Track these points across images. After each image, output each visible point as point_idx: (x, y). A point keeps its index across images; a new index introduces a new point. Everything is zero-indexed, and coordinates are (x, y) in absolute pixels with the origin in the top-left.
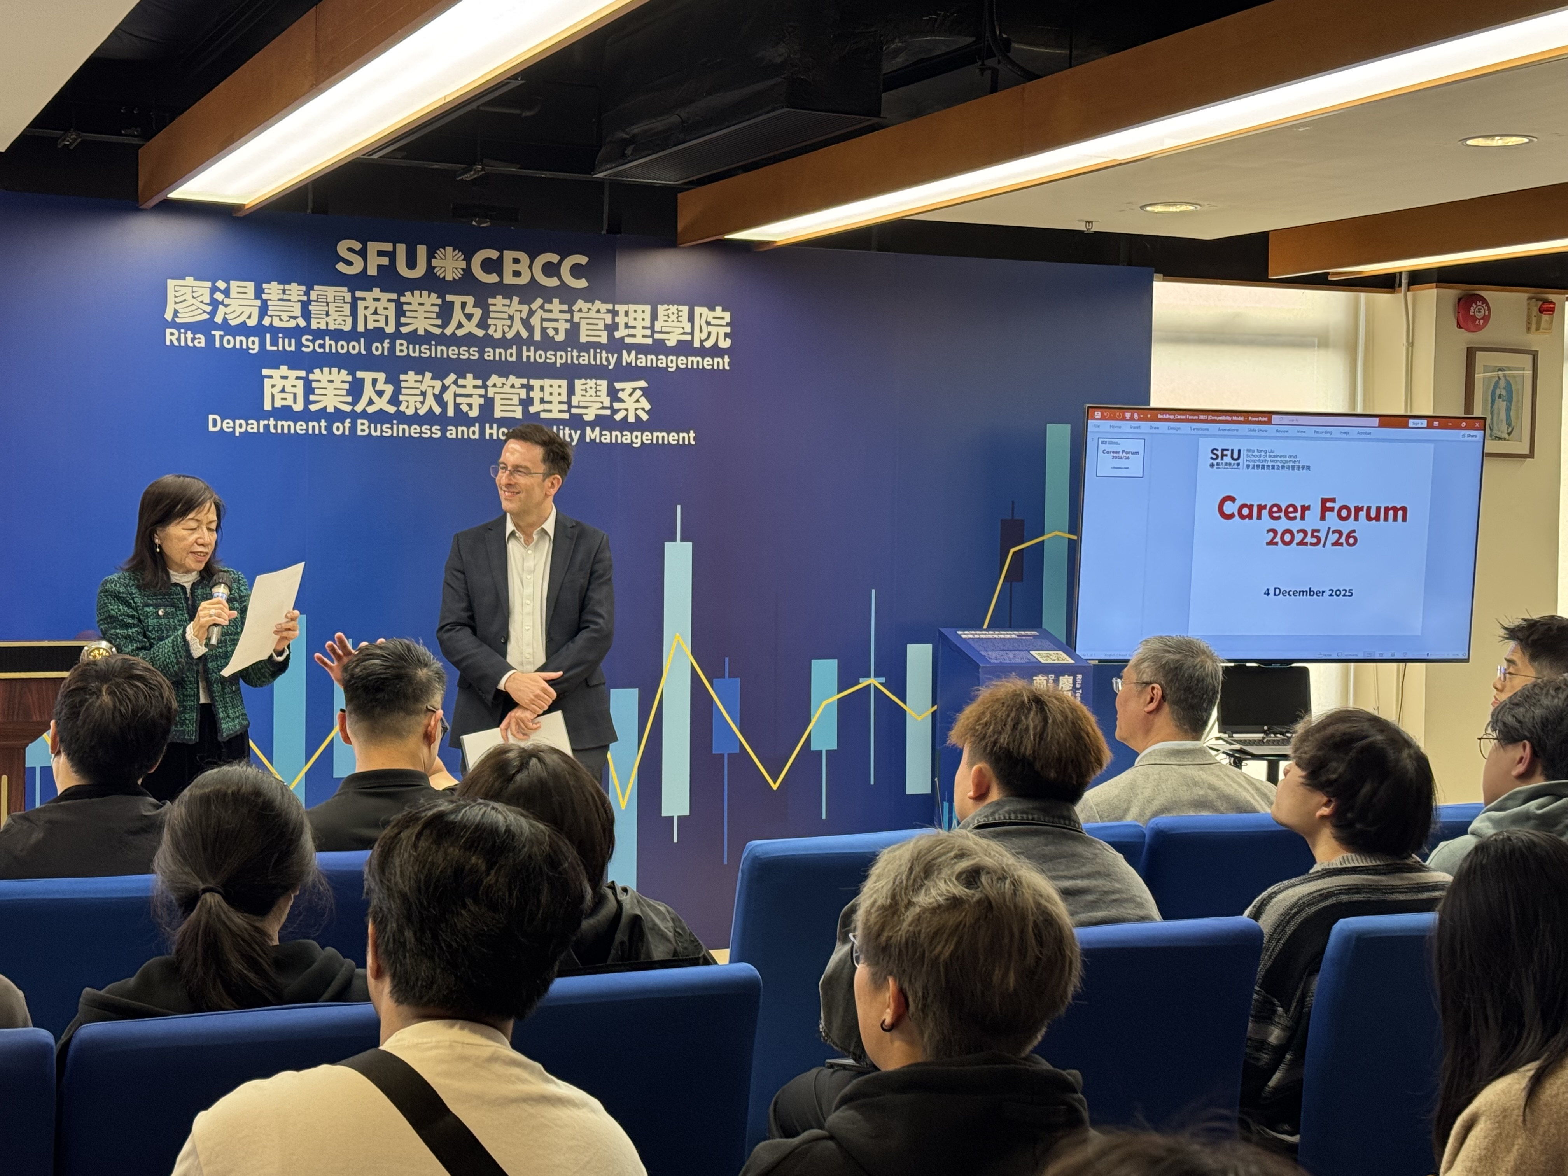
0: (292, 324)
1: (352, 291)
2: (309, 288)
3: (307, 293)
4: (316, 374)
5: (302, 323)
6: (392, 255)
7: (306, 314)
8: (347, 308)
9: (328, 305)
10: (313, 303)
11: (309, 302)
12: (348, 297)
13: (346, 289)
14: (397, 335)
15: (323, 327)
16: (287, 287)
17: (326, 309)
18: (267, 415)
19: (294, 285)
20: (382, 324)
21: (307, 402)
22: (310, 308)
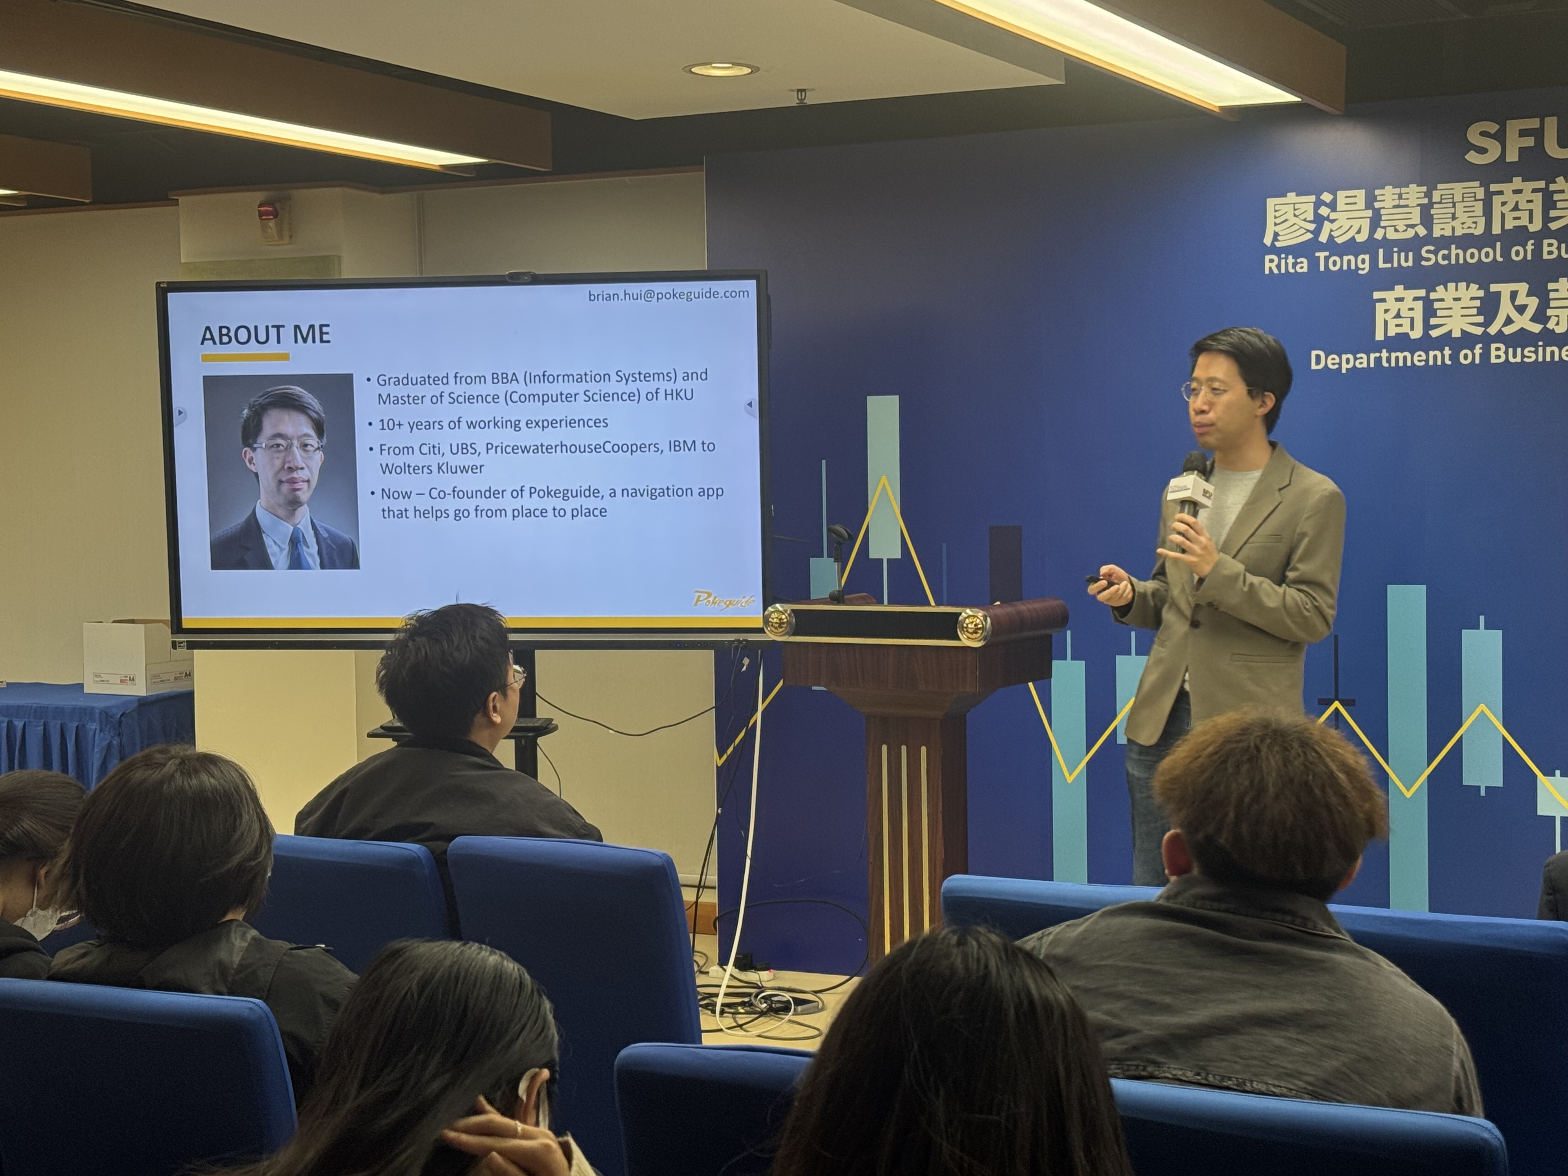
0: (1410, 233)
1: (1485, 185)
2: (1432, 188)
3: (1429, 195)
4: (1440, 292)
5: (1422, 231)
6: (1538, 134)
7: (1427, 220)
8: (1479, 208)
9: (1454, 206)
10: (1435, 206)
11: (1431, 205)
12: (1481, 193)
13: (1477, 184)
14: (1546, 232)
15: (1448, 233)
16: (1404, 190)
17: (1452, 210)
18: (1378, 347)
19: (1413, 187)
20: (1524, 221)
21: (1427, 327)
22: (1433, 211)
